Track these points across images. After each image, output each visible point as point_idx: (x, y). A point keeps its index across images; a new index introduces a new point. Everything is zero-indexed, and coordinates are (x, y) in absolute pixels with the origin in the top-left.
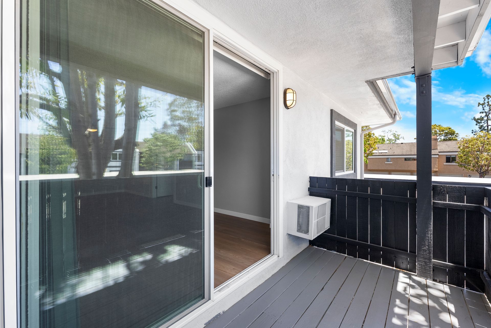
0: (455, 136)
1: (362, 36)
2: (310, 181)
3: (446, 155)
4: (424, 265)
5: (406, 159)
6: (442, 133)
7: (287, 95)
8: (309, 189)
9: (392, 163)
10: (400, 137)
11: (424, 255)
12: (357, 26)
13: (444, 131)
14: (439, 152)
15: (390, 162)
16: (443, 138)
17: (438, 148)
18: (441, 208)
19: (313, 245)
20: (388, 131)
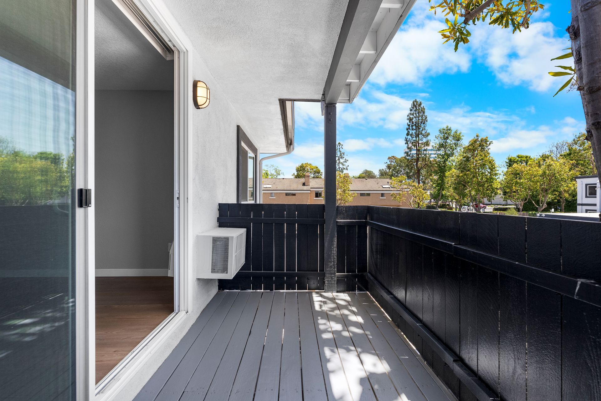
0: (321, 174)
1: (293, 44)
2: (219, 210)
3: (316, 191)
4: (330, 280)
5: (287, 194)
6: (312, 171)
7: (198, 89)
8: (219, 220)
9: (275, 198)
10: (280, 172)
11: (331, 271)
12: (293, 29)
13: (314, 170)
14: (311, 188)
15: (274, 197)
16: (312, 175)
17: (310, 184)
18: (343, 225)
19: (223, 290)
20: (271, 166)
